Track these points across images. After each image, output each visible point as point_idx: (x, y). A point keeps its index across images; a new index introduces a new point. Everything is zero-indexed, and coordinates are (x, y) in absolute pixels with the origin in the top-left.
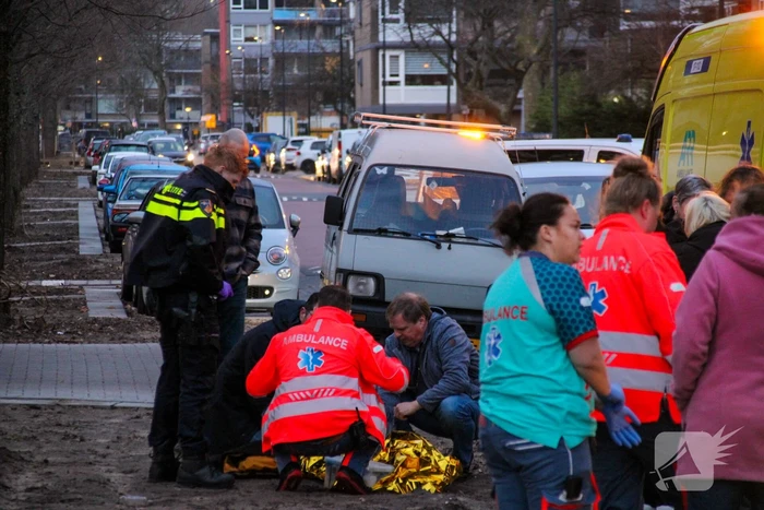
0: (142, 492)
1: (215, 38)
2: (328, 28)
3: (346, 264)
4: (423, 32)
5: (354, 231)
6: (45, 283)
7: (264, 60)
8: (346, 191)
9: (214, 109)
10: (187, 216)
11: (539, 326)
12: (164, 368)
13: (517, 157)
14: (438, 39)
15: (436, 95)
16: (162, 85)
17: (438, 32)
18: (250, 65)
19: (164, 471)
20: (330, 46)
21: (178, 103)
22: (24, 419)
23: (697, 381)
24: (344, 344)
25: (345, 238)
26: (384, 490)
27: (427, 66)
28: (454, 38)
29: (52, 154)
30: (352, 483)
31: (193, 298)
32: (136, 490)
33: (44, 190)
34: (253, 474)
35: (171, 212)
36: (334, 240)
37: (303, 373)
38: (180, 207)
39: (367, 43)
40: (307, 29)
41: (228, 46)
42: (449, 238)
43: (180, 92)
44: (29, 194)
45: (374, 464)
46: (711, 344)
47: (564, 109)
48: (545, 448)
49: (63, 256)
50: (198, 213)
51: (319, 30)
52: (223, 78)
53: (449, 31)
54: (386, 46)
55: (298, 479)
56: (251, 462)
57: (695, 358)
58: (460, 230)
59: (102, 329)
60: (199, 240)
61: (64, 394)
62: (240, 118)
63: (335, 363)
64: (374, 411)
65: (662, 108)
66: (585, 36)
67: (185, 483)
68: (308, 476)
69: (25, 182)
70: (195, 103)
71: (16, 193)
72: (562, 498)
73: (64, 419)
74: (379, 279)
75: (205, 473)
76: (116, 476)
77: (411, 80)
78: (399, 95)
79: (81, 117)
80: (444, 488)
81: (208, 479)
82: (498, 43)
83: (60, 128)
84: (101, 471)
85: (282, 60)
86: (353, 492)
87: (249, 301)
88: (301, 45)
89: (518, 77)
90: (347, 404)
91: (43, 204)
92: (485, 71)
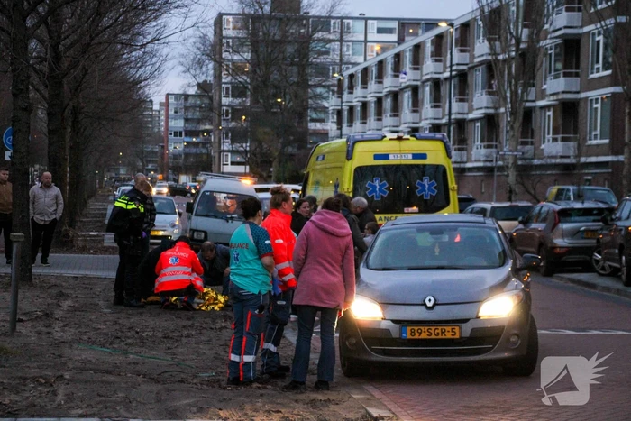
0: (110, 308)
1: (163, 147)
2: (204, 144)
3: (194, 227)
4: (237, 146)
5: (196, 215)
6: (92, 233)
7: (181, 156)
8: (195, 200)
9: (162, 173)
10: (130, 207)
11: (252, 251)
12: (120, 263)
13: (258, 190)
14: (242, 149)
15: (241, 169)
16: (143, 163)
17: (242, 146)
18: (175, 157)
19: (119, 301)
20: (204, 151)
21: (149, 170)
22: (71, 282)
23: (301, 269)
24: (187, 256)
25: (193, 217)
26: (200, 309)
27: (239, 159)
28: (248, 149)
29: (101, 187)
30: (188, 307)
31: (131, 238)
32: (108, 307)
33: (97, 200)
34: (152, 303)
35: (123, 206)
36: (190, 218)
37: (171, 265)
38: (127, 204)
39: (217, 149)
40: (196, 144)
41: (168, 150)
42: (232, 218)
43: (150, 167)
44: (91, 202)
45: (196, 300)
46: (306, 255)
47: (286, 175)
48: (253, 294)
49: (99, 224)
50: (134, 206)
51: (201, 145)
52: (165, 161)
53: (247, 146)
54: (224, 151)
55: (168, 306)
56: (152, 298)
57: (299, 260)
58: (236, 216)
59: (107, 250)
60: (134, 216)
61: (88, 273)
62: (171, 176)
63: (183, 262)
64: (197, 279)
65: (308, 173)
66: (295, 150)
67: (126, 306)
68: (172, 304)
69: (90, 197)
70: (155, 171)
71: (86, 202)
72: (256, 312)
73: (86, 282)
74: (205, 233)
75: (133, 302)
76: (101, 303)
77: (232, 163)
78: (228, 169)
79: (114, 175)
80: (222, 309)
81: (135, 304)
82: (264, 151)
83: (106, 179)
84: (96, 301)
85: (187, 155)
86: (188, 310)
87: (152, 241)
88: (193, 150)
89: (270, 163)
90: (186, 277)
91: (96, 205)
92: (259, 161)
